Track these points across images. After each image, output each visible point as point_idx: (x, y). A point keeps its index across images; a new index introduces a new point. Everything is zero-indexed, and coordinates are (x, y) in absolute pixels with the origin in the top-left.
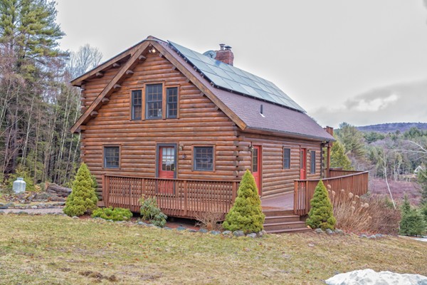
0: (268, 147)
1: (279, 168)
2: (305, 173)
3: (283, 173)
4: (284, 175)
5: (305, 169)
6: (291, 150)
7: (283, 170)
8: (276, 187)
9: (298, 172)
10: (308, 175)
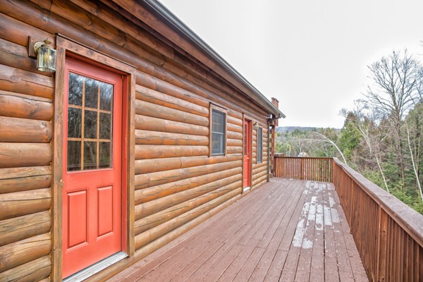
0: (158, 89)
1: (200, 154)
2: (249, 162)
3: (209, 167)
4: (213, 171)
5: (250, 156)
6: (228, 117)
7: (211, 158)
8: (190, 203)
9: (239, 162)
10: (254, 165)
